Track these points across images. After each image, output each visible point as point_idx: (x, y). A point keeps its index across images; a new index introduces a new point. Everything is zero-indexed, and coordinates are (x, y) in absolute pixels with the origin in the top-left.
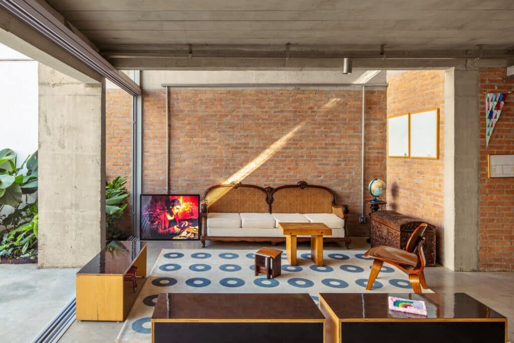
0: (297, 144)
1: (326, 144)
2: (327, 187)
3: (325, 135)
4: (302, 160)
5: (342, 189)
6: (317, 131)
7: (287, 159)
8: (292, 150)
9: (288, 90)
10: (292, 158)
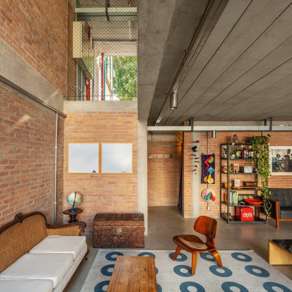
0: (13, 167)
1: (36, 165)
2: (36, 211)
3: (35, 156)
4: (18, 187)
5: (45, 208)
6: (30, 150)
7: (4, 188)
8: (9, 175)
9: (6, 90)
10: (9, 187)
